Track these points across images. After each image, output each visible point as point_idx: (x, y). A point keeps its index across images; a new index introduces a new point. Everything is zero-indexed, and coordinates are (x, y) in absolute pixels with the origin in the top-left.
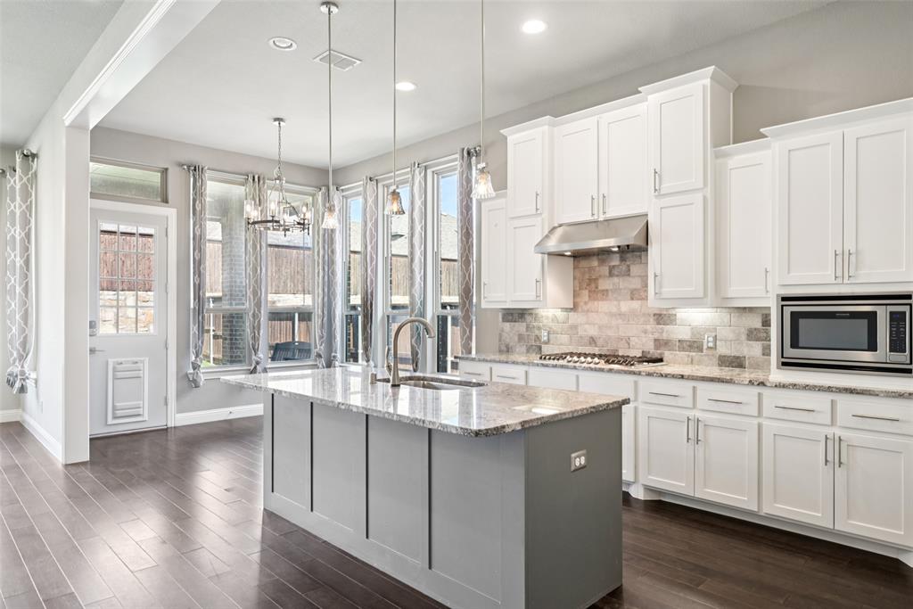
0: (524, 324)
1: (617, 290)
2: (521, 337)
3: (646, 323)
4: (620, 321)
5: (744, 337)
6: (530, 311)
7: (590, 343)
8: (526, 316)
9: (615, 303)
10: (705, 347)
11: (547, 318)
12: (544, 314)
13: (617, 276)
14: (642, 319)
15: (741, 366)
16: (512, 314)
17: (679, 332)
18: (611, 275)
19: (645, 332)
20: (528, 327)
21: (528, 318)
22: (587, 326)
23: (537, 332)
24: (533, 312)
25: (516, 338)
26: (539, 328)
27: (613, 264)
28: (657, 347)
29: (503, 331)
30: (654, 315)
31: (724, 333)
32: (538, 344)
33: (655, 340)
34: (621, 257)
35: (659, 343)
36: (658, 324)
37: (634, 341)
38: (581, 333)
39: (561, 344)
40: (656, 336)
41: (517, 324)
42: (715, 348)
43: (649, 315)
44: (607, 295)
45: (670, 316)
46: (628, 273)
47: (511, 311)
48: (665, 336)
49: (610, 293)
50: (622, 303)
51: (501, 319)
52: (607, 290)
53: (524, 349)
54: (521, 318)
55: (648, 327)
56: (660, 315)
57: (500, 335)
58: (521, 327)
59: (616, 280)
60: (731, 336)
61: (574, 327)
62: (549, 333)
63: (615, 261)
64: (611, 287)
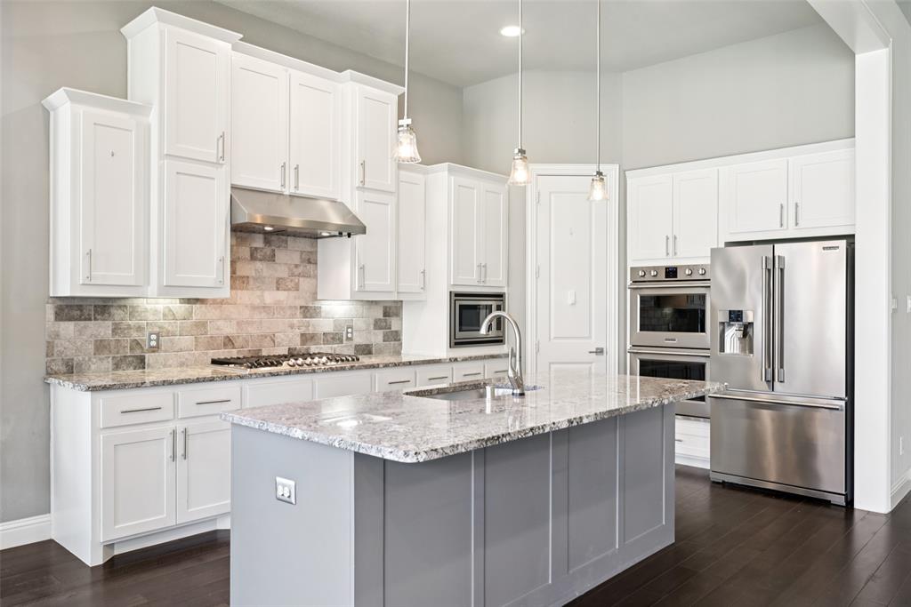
0: (109, 323)
1: (259, 279)
2: (101, 346)
3: (293, 316)
4: (263, 315)
5: (372, 327)
6: (122, 303)
7: (225, 345)
8: (113, 311)
9: (258, 293)
10: (344, 338)
11: (156, 312)
12: (149, 307)
13: (261, 260)
14: (289, 312)
15: (370, 353)
16: (80, 308)
17: (324, 325)
18: (253, 258)
19: (292, 326)
20: (116, 329)
21: (118, 314)
22: (220, 323)
23: (135, 335)
24: (128, 303)
25: (91, 347)
26: (139, 329)
27: (255, 245)
28: (303, 343)
29: (57, 335)
30: (301, 307)
31: (359, 324)
32: (138, 353)
33: (302, 335)
34: (265, 238)
35: (306, 338)
36: (305, 317)
37: (280, 337)
38: (211, 331)
39: (181, 350)
40: (303, 330)
41: (91, 324)
42: (351, 339)
43: (295, 307)
44: (248, 283)
45: (315, 309)
46: (272, 258)
47: (76, 303)
48: (311, 331)
49: (251, 281)
50: (267, 294)
51: (52, 317)
52: (248, 277)
53: (109, 364)
54: (103, 313)
55: (295, 321)
56: (306, 307)
57: (50, 347)
58: (102, 329)
59: (259, 265)
60: (363, 326)
61: (202, 325)
62: (158, 335)
63: (258, 242)
64: (254, 274)
